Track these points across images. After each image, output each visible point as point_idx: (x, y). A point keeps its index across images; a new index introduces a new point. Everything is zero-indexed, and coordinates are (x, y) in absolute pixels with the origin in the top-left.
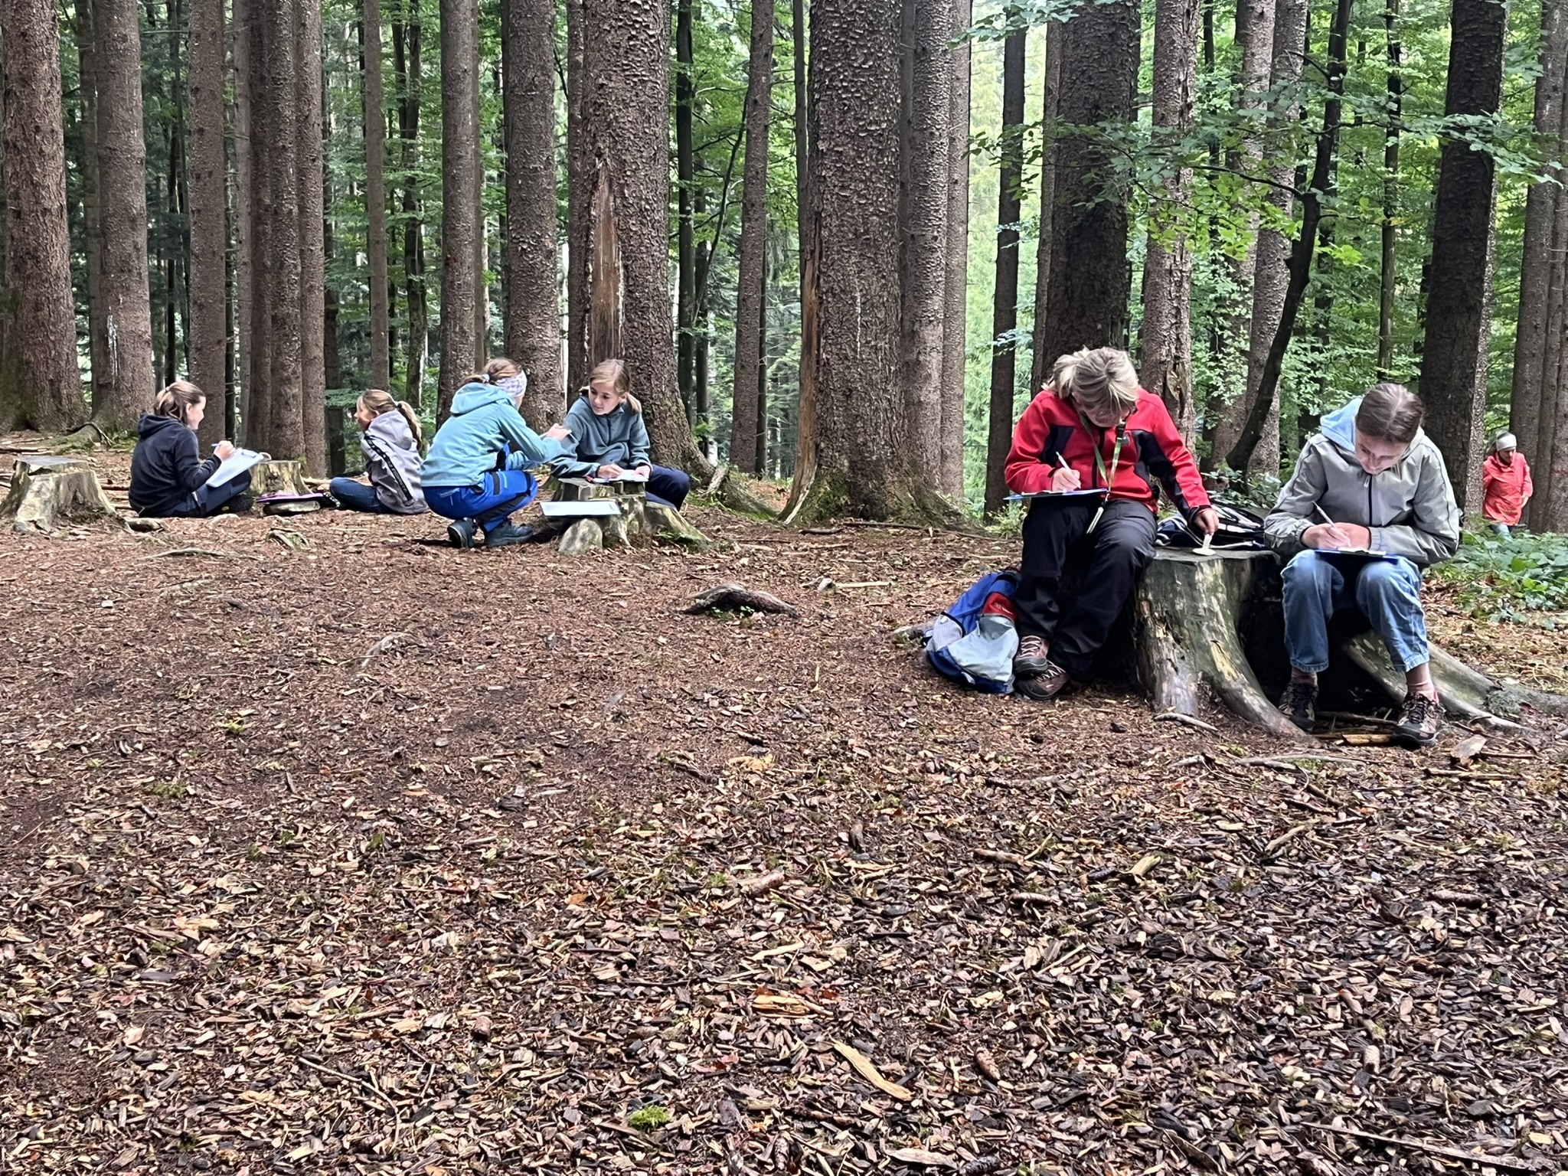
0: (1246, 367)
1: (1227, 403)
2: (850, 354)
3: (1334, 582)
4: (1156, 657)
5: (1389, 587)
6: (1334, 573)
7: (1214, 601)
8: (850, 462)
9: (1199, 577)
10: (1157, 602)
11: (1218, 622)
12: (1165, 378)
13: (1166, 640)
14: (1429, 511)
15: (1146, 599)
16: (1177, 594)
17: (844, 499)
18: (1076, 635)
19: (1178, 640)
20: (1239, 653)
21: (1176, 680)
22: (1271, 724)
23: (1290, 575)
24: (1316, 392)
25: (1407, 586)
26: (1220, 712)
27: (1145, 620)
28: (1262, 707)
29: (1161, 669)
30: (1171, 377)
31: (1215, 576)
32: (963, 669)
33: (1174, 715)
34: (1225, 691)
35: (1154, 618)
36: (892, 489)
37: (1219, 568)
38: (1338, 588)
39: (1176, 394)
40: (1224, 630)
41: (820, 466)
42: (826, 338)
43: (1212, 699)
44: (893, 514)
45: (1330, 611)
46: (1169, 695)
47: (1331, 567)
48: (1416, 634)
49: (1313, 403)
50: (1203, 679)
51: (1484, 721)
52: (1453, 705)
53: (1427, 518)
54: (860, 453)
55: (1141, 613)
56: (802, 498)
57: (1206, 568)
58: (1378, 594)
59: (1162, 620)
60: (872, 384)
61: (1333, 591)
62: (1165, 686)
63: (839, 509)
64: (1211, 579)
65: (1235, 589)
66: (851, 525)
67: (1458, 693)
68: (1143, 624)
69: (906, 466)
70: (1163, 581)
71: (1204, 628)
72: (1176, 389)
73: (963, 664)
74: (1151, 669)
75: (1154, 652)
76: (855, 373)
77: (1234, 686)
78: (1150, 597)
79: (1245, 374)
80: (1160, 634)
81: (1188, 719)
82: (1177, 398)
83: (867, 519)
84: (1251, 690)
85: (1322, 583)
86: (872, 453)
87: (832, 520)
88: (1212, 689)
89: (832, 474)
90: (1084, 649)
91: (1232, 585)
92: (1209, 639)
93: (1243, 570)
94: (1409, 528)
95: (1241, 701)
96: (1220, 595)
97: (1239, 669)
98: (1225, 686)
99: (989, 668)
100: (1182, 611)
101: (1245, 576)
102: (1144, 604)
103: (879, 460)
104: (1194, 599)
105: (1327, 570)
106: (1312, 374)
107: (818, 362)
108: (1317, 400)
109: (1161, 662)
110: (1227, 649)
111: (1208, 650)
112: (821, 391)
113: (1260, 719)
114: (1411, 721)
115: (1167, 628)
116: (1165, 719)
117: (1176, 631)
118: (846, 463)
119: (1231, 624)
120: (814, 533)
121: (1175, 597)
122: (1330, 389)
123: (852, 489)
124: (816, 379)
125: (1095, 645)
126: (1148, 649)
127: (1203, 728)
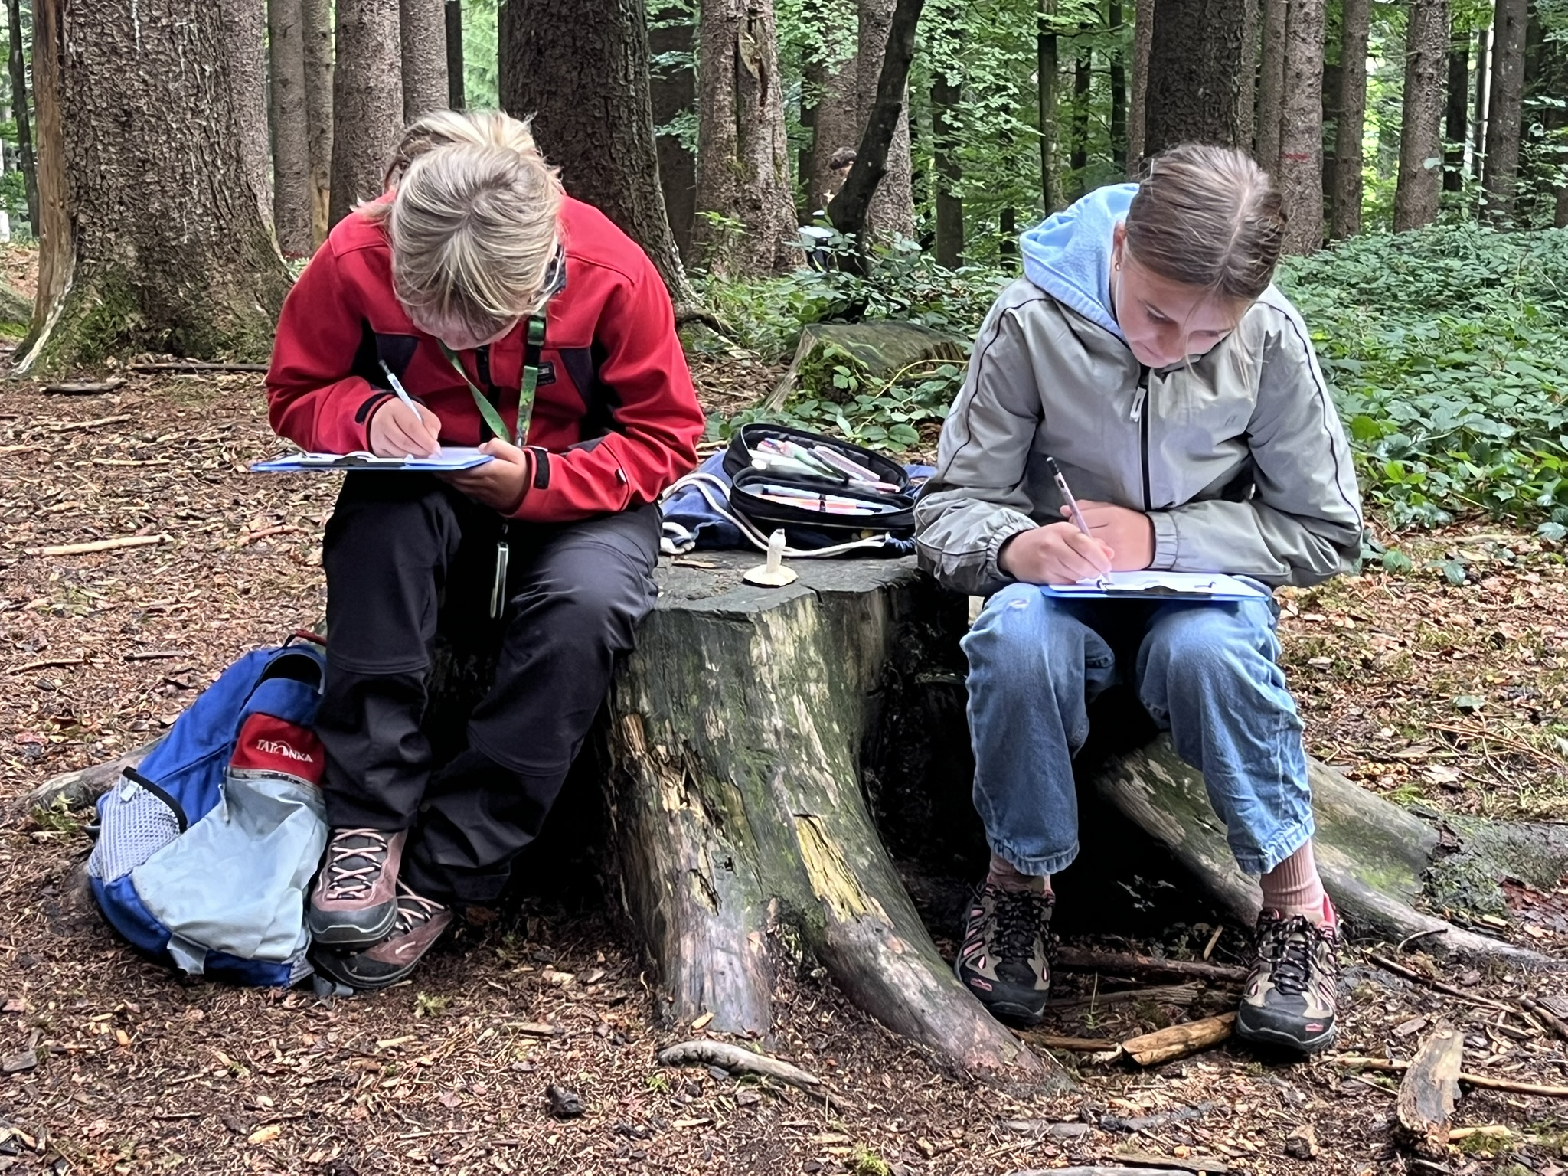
0: (856, 18)
1: (831, 71)
2: (123, 45)
3: (1091, 664)
4: (664, 864)
5: (1223, 676)
6: (1089, 644)
7: (800, 707)
8: (140, 249)
9: (759, 649)
10: (661, 718)
11: (812, 760)
12: (736, 44)
13: (687, 816)
14: (1288, 461)
15: (635, 711)
16: (708, 696)
17: (133, 320)
18: (466, 814)
19: (715, 816)
20: (866, 834)
21: (714, 928)
22: (952, 1043)
23: (985, 652)
24: (955, 51)
25: (1266, 667)
26: (824, 1005)
27: (635, 765)
28: (925, 992)
29: (676, 898)
30: (746, 44)
31: (801, 641)
32: (169, 934)
33: (708, 1046)
34: (834, 951)
35: (656, 758)
36: (222, 296)
37: (807, 619)
38: (1100, 677)
39: (753, 69)
40: (826, 779)
41: (81, 258)
42: (71, 13)
43: (804, 969)
44: (225, 346)
45: (1082, 732)
46: (697, 976)
47: (1083, 630)
48: (1286, 780)
49: (952, 68)
50: (780, 919)
51: (1429, 943)
52: (1359, 905)
53: (1283, 479)
54: (157, 232)
55: (623, 747)
56: (51, 320)
57: (776, 625)
58: (1197, 692)
59: (676, 764)
60: (170, 101)
61: (1089, 683)
62: (687, 946)
63: (124, 338)
64: (790, 650)
65: (848, 665)
66: (146, 371)
67: (1366, 872)
68: (629, 779)
69: (249, 252)
70: (672, 663)
71: (777, 783)
72: (753, 61)
73: (172, 922)
74: (655, 896)
75: (660, 851)
76: (135, 78)
77: (856, 935)
78: (645, 705)
79: (855, 29)
80: (672, 800)
81: (743, 1056)
82: (757, 75)
83: (179, 355)
84: (899, 944)
85: (1062, 671)
86: (180, 232)
87: (111, 361)
88: (805, 943)
89: (105, 273)
90: (486, 854)
91: (840, 659)
92: (792, 811)
93: (865, 617)
94: (1245, 508)
95: (871, 975)
96: (812, 689)
97: (866, 887)
98: (832, 936)
99: (238, 930)
100: (723, 742)
101: (874, 632)
102: (630, 721)
103: (194, 242)
104: (750, 708)
105: (1072, 637)
106: (949, 25)
107: (61, 60)
108: (956, 63)
109: (675, 876)
110: (834, 831)
111: (791, 843)
112: (71, 116)
113: (924, 1028)
114: (1281, 987)
115: (689, 784)
116: (687, 1060)
117: (710, 792)
118: (131, 251)
119: (843, 756)
120: (69, 393)
121: (705, 701)
122: (975, 46)
123: (146, 299)
124: (61, 91)
125: (516, 840)
126: (643, 840)
127: (783, 1081)
